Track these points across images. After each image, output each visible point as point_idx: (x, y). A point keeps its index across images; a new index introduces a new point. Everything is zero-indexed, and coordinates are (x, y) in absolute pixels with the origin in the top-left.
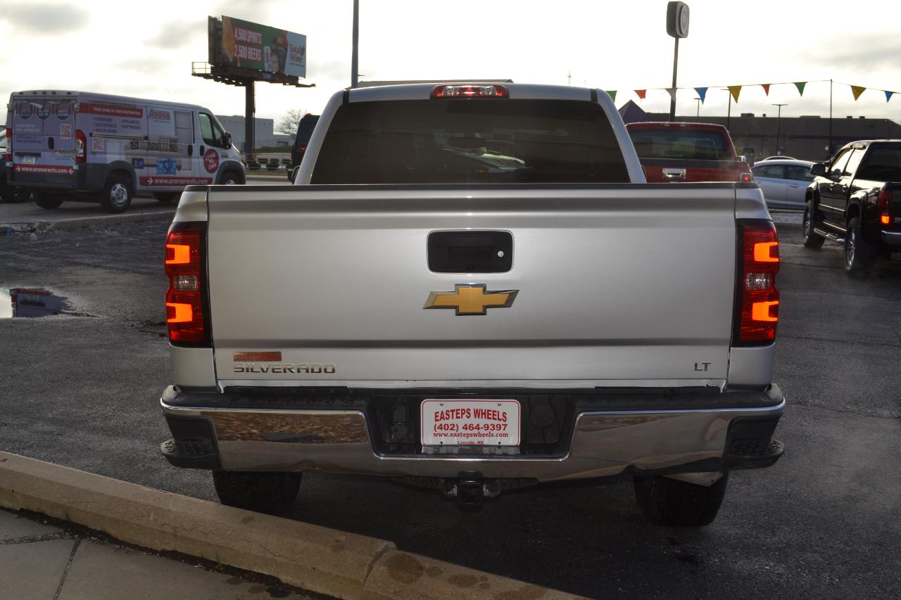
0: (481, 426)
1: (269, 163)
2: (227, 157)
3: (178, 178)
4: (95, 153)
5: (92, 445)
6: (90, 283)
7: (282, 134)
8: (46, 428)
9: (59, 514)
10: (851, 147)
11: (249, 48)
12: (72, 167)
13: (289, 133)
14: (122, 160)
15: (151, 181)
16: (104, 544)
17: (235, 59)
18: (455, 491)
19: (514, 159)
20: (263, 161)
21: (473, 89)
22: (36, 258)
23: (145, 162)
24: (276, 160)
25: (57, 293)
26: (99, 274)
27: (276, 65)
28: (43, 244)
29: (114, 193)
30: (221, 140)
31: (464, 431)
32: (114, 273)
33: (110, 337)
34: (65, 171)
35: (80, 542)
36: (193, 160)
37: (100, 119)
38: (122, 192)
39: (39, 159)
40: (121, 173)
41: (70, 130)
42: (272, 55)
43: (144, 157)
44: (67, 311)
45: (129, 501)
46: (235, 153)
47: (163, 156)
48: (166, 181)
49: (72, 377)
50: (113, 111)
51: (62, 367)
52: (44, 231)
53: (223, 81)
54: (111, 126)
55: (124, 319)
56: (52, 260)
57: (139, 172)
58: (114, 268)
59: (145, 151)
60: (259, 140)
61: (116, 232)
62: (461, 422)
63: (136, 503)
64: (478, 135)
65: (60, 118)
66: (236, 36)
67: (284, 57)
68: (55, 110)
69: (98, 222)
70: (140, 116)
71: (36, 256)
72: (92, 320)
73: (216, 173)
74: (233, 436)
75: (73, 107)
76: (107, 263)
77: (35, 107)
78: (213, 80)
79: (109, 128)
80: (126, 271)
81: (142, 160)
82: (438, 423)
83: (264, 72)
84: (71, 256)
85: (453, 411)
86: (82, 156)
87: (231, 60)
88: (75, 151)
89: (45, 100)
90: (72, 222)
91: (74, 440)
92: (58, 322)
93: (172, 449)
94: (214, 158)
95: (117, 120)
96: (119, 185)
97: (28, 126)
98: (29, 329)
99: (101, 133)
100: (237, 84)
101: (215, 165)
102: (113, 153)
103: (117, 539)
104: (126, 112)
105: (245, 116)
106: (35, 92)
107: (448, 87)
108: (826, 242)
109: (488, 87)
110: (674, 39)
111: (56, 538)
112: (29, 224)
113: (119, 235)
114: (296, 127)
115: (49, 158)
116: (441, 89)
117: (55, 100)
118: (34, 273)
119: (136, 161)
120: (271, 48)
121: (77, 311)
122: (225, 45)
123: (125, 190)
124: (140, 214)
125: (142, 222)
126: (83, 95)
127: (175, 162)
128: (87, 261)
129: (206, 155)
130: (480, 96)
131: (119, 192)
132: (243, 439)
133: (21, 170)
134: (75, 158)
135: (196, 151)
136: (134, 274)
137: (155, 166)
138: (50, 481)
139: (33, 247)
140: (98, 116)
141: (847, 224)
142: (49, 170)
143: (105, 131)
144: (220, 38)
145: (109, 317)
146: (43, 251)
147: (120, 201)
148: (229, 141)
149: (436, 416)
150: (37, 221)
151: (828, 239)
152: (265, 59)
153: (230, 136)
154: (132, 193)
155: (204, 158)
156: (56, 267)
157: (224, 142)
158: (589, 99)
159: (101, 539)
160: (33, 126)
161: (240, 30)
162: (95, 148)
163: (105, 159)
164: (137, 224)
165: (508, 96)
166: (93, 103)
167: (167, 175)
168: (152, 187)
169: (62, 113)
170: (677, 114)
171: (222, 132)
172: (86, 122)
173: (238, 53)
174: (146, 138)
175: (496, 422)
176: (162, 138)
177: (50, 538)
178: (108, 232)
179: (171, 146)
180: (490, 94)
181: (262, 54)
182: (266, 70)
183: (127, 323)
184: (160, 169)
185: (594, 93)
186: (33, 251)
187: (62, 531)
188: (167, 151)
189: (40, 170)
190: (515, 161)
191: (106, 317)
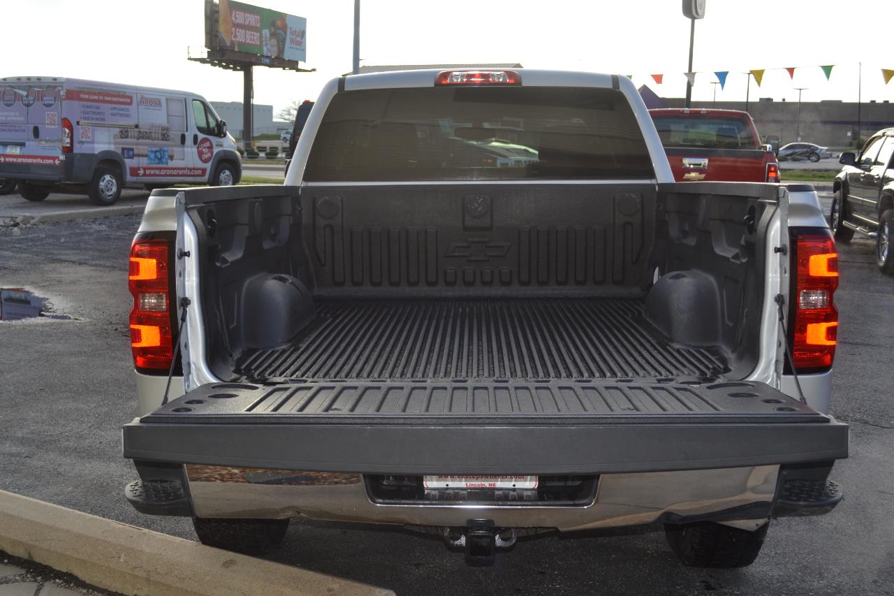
1: (268, 151)
2: (222, 146)
3: (170, 169)
4: (82, 142)
5: (63, 469)
6: (74, 282)
7: (282, 121)
8: (14, 449)
9: (20, 552)
10: (884, 135)
11: (247, 32)
12: (58, 158)
13: (289, 120)
14: (111, 149)
15: (141, 172)
16: (69, 588)
17: (232, 42)
18: (463, 541)
19: (523, 147)
20: (262, 149)
21: (482, 76)
22: (18, 255)
23: (136, 152)
24: (275, 148)
25: (37, 293)
26: (84, 271)
27: (275, 49)
28: (26, 239)
29: (102, 184)
30: (216, 128)
32: (100, 271)
33: (90, 343)
34: (50, 161)
35: (42, 585)
36: (186, 149)
37: (88, 107)
38: (111, 183)
39: (24, 149)
40: (111, 163)
41: (56, 119)
42: (270, 39)
43: (134, 147)
44: (47, 314)
45: (98, 540)
46: (230, 142)
47: (154, 145)
48: (157, 172)
49: (47, 389)
50: (101, 98)
51: (37, 377)
52: (28, 225)
53: (220, 66)
54: (98, 113)
55: (107, 323)
56: (35, 257)
57: (129, 163)
58: (101, 266)
59: (135, 140)
60: (258, 127)
61: (104, 226)
63: (106, 542)
64: (486, 125)
65: (44, 105)
66: (233, 19)
67: (284, 41)
68: (39, 97)
69: (85, 216)
70: (130, 104)
71: (18, 252)
72: (73, 323)
73: (211, 162)
74: (211, 476)
75: (59, 94)
76: (93, 260)
77: (19, 94)
78: (210, 65)
79: (98, 116)
80: (113, 268)
81: (132, 150)
83: (262, 56)
84: (56, 252)
86: (68, 145)
87: (228, 44)
88: (61, 141)
89: (30, 86)
90: (58, 216)
91: (43, 463)
92: (36, 325)
93: (138, 493)
94: (208, 148)
95: (105, 108)
96: (108, 176)
97: (13, 114)
98: (4, 333)
99: (90, 122)
100: (235, 69)
101: (209, 155)
102: (102, 142)
103: (84, 582)
104: (114, 99)
105: (243, 102)
106: (19, 79)
107: (454, 73)
108: (855, 236)
109: (499, 73)
110: (690, 20)
111: (16, 581)
112: (12, 218)
113: (107, 229)
114: (295, 113)
115: (33, 147)
116: (446, 75)
117: (40, 87)
118: (15, 271)
119: (126, 151)
120: (270, 31)
121: (59, 313)
122: (222, 28)
123: (114, 181)
124: (129, 207)
125: (133, 215)
126: (69, 81)
127: (167, 151)
128: (72, 258)
129: (200, 144)
130: (490, 84)
131: (108, 183)
132: (222, 480)
133: (5, 160)
134: (61, 148)
135: (189, 140)
136: (121, 272)
137: (146, 156)
138: (11, 515)
139: (15, 243)
140: (86, 103)
141: (880, 217)
142: (34, 161)
143: (93, 119)
144: (217, 21)
145: (92, 320)
146: (25, 247)
147: (110, 194)
148: (224, 130)
150: (20, 215)
151: (858, 232)
152: (264, 43)
153: (224, 124)
154: (122, 184)
155: (198, 147)
156: (39, 263)
157: (219, 131)
158: (610, 86)
159: (68, 582)
160: (17, 114)
161: (237, 12)
162: (82, 137)
163: (93, 148)
164: (127, 217)
165: (520, 84)
166: (79, 90)
167: (158, 166)
168: (142, 178)
169: (48, 100)
170: (693, 99)
171: (217, 121)
172: (72, 110)
173: (235, 36)
174: (137, 126)
176: (153, 127)
177: (10, 580)
178: (95, 227)
179: (163, 135)
180: (501, 80)
181: (261, 37)
182: (265, 54)
183: (110, 326)
184: (152, 159)
185: (616, 80)
186: (15, 247)
187: (23, 571)
188: (158, 140)
189: (25, 160)
190: (525, 150)
191: (88, 320)
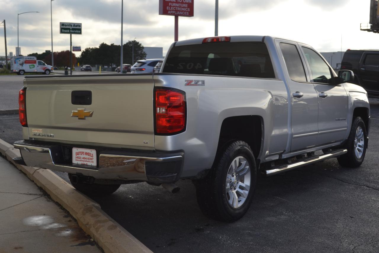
0: (87, 158)
31: (83, 160)
62: (82, 156)
82: (77, 156)
85: (80, 152)
116: (206, 40)
149: (76, 154)
158: (261, 41)
175: (91, 157)
180: (223, 40)
185: (264, 38)
